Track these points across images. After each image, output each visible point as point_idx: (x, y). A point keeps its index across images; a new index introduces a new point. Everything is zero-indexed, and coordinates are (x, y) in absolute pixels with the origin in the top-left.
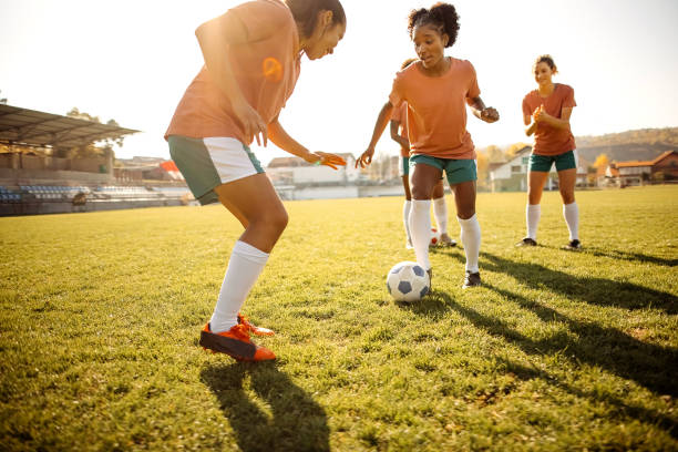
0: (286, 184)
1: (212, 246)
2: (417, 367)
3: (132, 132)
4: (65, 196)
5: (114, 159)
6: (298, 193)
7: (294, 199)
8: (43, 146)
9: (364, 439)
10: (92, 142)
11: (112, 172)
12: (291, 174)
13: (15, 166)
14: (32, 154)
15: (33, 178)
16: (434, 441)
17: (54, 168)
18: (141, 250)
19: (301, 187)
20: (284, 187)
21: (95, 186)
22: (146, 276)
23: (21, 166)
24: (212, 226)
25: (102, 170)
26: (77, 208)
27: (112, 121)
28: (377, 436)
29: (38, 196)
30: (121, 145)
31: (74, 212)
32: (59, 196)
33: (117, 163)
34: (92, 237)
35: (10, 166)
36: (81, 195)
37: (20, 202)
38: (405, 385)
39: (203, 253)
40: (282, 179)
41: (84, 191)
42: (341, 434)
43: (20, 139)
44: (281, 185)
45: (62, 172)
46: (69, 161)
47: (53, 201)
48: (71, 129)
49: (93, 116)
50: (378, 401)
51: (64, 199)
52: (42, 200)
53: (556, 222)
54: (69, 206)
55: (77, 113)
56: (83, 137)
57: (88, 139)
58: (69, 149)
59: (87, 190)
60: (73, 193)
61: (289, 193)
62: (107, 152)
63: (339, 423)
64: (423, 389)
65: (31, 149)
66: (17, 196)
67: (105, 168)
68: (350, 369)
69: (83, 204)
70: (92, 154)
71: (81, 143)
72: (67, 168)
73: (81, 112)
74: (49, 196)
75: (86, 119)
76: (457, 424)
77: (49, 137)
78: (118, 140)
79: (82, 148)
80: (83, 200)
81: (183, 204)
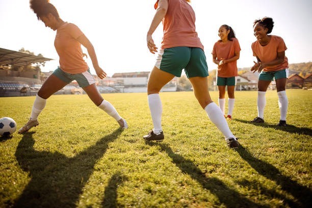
0: (120, 85)
1: (84, 111)
3: (49, 60)
4: (17, 88)
5: (40, 72)
6: (126, 90)
7: (124, 92)
8: (7, 65)
9: (146, 190)
10: (30, 64)
11: (39, 78)
12: (123, 81)
14: (2, 69)
15: (2, 80)
16: (176, 191)
17: (12, 75)
18: (52, 113)
19: (127, 87)
20: (120, 87)
21: (31, 84)
22: (53, 123)
24: (85, 103)
25: (35, 77)
26: (22, 94)
27: (40, 55)
28: (152, 189)
29: (4, 88)
30: (44, 65)
31: (21, 96)
32: (14, 89)
33: (42, 74)
34: (29, 107)
36: (25, 88)
39: (80, 114)
40: (118, 83)
42: (136, 188)
44: (118, 86)
45: (16, 78)
46: (19, 72)
47: (11, 91)
48: (21, 58)
49: (31, 52)
50: (154, 175)
51: (16, 90)
52: (6, 90)
53: (242, 104)
54: (19, 93)
55: (24, 51)
56: (26, 61)
57: (28, 63)
58: (19, 67)
59: (27, 86)
60: (21, 87)
61: (122, 90)
62: (38, 69)
63: (135, 184)
65: (2, 67)
67: (36, 76)
69: (25, 92)
70: (30, 70)
71: (25, 64)
72: (18, 75)
73: (25, 50)
74: (9, 89)
75: (28, 53)
77: (10, 61)
78: (42, 63)
79: (26, 67)
80: (25, 90)
81: (72, 93)
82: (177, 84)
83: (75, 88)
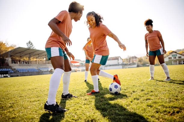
2: (147, 106)
4: (48, 70)
6: (105, 68)
8: (43, 58)
13: (37, 63)
14: (41, 60)
15: (41, 66)
17: (45, 63)
23: (39, 63)
26: (50, 73)
29: (42, 70)
31: (50, 74)
35: (36, 63)
37: (38, 72)
38: (145, 110)
41: (52, 69)
43: (39, 57)
45: (47, 65)
47: (45, 71)
51: (48, 71)
52: (43, 71)
54: (49, 73)
60: (50, 70)
64: (150, 111)
65: (41, 59)
66: (38, 71)
68: (127, 106)
74: (44, 70)
76: (163, 119)
77: (45, 56)
80: (52, 71)
81: (76, 71)
82: (137, 62)
83: (77, 68)
